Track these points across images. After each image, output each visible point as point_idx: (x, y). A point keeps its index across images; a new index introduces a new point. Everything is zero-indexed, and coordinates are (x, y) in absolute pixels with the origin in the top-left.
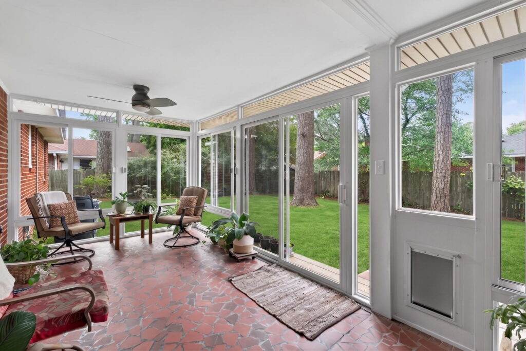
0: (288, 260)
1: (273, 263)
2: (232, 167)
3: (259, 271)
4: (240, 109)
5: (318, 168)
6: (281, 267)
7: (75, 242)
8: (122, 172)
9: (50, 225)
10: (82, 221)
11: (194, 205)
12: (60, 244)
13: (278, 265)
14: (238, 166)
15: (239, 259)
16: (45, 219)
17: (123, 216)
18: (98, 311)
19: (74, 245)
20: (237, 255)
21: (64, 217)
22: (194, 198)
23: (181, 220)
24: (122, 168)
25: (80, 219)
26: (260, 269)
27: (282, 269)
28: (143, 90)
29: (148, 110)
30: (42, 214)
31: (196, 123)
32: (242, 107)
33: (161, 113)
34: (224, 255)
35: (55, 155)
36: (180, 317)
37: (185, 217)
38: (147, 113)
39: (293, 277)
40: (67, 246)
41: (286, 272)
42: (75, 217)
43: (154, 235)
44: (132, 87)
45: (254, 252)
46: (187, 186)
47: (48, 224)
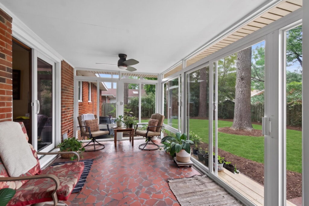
0: (216, 174)
1: (204, 174)
2: (179, 101)
3: (191, 179)
4: (184, 62)
5: (254, 102)
6: (210, 178)
7: (97, 140)
8: (121, 105)
9: (86, 131)
10: (101, 130)
11: (156, 125)
12: (90, 140)
13: (208, 177)
14: (183, 101)
15: (179, 165)
16: (84, 127)
17: (119, 128)
18: (61, 194)
19: (96, 141)
20: (178, 163)
21: (90, 127)
22: (156, 121)
23: (147, 134)
24: (121, 102)
25: (100, 128)
26: (193, 177)
27: (210, 181)
28: (123, 56)
29: (126, 68)
30: (83, 125)
31: (161, 75)
32: (185, 60)
33: (136, 70)
34: (170, 160)
35: (106, 96)
36: (126, 203)
37: (149, 132)
38: (126, 69)
39: (219, 191)
40: (93, 142)
41: (213, 184)
42: (97, 127)
43: (134, 141)
44: (118, 56)
45: (191, 162)
46: (156, 113)
47: (85, 130)
